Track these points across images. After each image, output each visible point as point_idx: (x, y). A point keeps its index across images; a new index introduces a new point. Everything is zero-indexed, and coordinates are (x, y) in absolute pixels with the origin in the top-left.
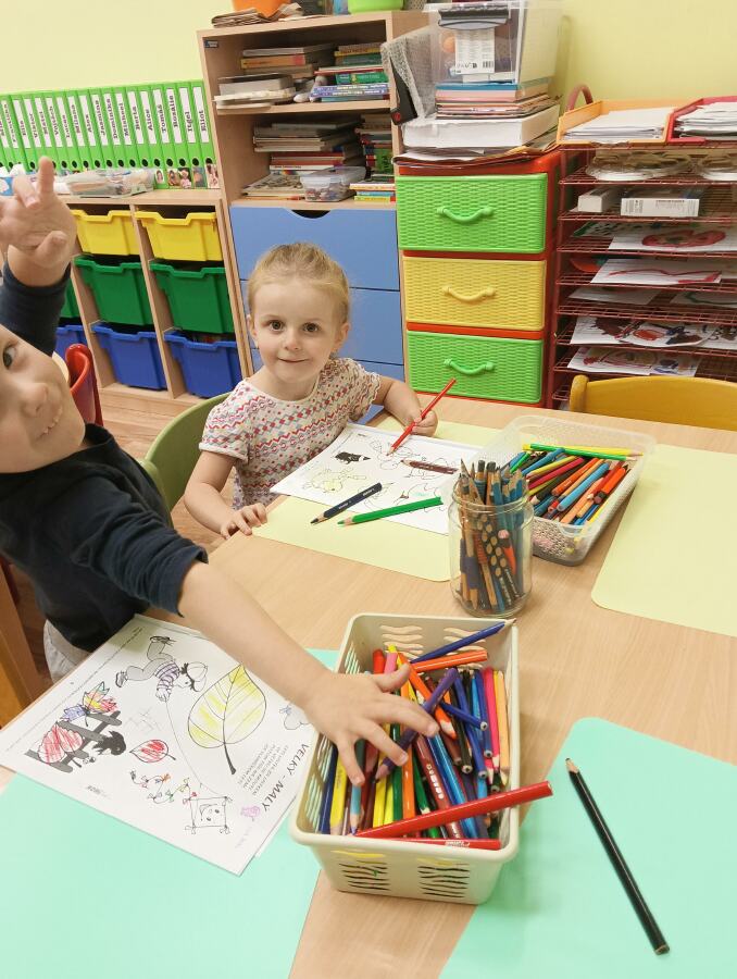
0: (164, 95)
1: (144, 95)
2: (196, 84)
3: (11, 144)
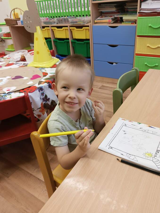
3: (39, 12)
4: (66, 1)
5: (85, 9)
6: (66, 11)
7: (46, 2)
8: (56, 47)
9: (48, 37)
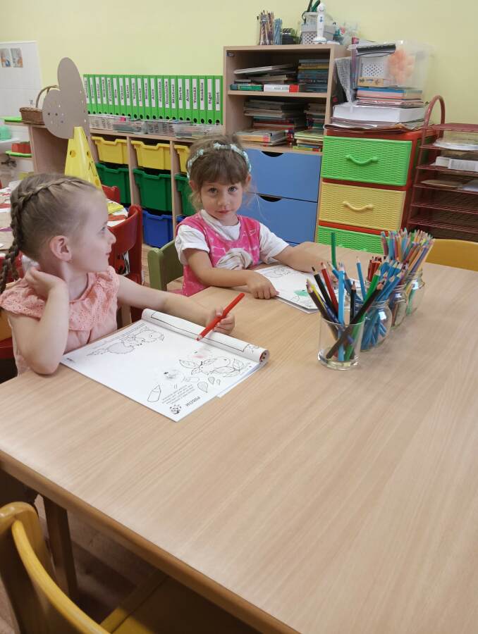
0: (198, 82)
1: (187, 81)
2: (218, 77)
3: (108, 102)
4: (173, 82)
5: (214, 107)
6: (171, 106)
7: (127, 79)
8: (139, 187)
9: (121, 162)
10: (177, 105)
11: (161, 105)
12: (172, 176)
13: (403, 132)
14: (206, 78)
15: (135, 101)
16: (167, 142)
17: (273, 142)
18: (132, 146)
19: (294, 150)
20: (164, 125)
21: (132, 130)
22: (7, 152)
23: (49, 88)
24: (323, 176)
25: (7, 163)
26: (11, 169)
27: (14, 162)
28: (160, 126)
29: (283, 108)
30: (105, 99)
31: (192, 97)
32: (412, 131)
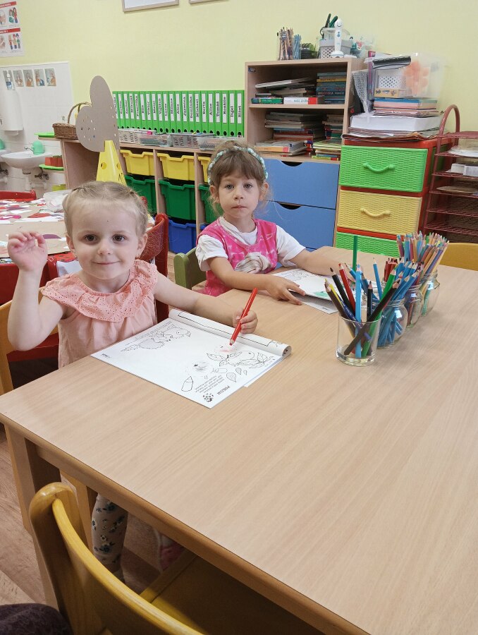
0: (221, 97)
1: (210, 96)
2: (239, 92)
3: (135, 117)
4: (197, 96)
5: (236, 120)
6: (195, 120)
7: (153, 95)
8: (164, 197)
9: (147, 174)
10: (201, 119)
11: (185, 119)
12: (196, 186)
13: (419, 141)
14: (228, 93)
15: (161, 116)
16: (192, 154)
17: (293, 152)
18: (159, 158)
19: (313, 159)
20: (189, 138)
21: (158, 144)
22: (41, 166)
23: (80, 105)
24: (342, 183)
25: (40, 176)
26: (44, 181)
27: (46, 175)
28: (185, 139)
29: (303, 120)
30: (132, 114)
31: (215, 111)
32: (428, 139)
